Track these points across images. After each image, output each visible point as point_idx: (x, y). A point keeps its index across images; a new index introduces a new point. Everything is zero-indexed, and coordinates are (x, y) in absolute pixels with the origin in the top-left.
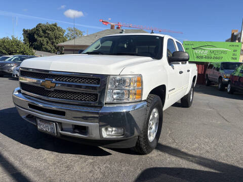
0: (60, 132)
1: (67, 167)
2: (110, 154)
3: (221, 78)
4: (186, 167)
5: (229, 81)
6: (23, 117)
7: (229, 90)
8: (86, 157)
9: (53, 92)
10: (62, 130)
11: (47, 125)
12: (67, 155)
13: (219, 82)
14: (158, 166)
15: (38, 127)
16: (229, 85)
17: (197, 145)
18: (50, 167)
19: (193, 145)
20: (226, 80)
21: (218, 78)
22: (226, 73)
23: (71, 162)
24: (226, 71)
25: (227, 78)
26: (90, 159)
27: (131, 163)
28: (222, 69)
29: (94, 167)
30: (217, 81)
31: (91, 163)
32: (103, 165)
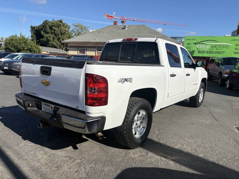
1: (57, 167)
3: (221, 73)
4: (162, 166)
5: (228, 77)
7: (228, 86)
13: (219, 77)
14: (138, 166)
16: (228, 81)
18: (42, 167)
20: (226, 76)
21: (218, 73)
22: (226, 69)
23: (61, 162)
25: (227, 73)
28: (222, 65)
29: (80, 167)
30: (218, 76)
31: (78, 163)
32: (89, 165)
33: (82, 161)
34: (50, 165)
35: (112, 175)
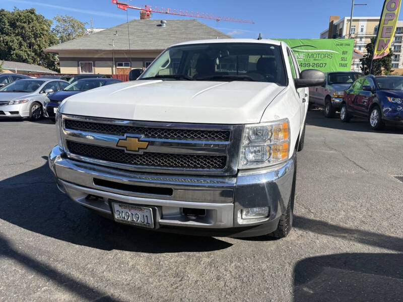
0: (160, 221)
1: (177, 275)
2: (230, 245)
3: (328, 97)
4: (348, 250)
5: (344, 102)
6: (77, 199)
7: (343, 117)
8: (197, 254)
9: (141, 156)
10: (162, 218)
11: (134, 212)
12: (164, 254)
13: (326, 103)
14: (311, 256)
15: (116, 216)
16: (343, 109)
17: (343, 213)
18: (151, 280)
19: (338, 213)
20: (337, 101)
21: (324, 98)
22: (337, 90)
24: (337, 86)
25: (338, 97)
26: (205, 257)
27: (269, 255)
28: (329, 84)
29: (218, 270)
30: (323, 102)
31: (210, 264)
32: (230, 264)
33: (213, 260)
34: (160, 273)
35: (283, 275)
